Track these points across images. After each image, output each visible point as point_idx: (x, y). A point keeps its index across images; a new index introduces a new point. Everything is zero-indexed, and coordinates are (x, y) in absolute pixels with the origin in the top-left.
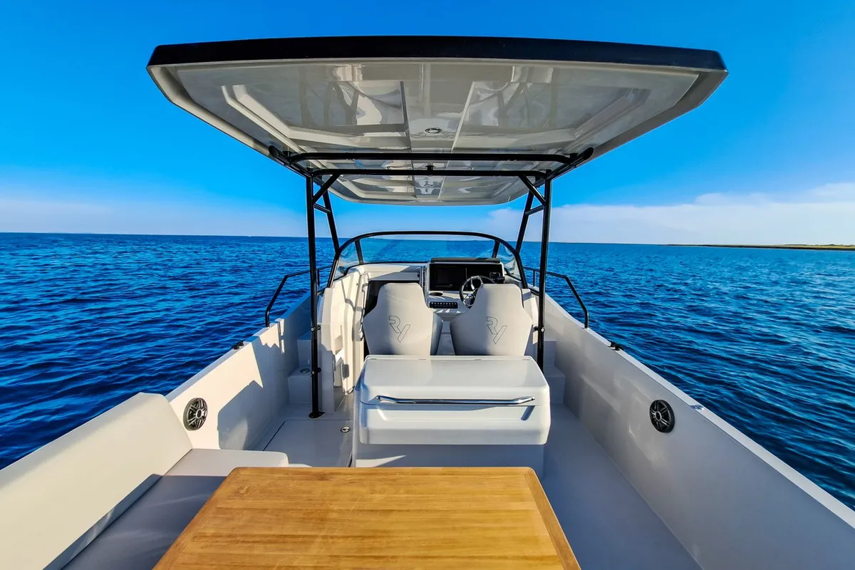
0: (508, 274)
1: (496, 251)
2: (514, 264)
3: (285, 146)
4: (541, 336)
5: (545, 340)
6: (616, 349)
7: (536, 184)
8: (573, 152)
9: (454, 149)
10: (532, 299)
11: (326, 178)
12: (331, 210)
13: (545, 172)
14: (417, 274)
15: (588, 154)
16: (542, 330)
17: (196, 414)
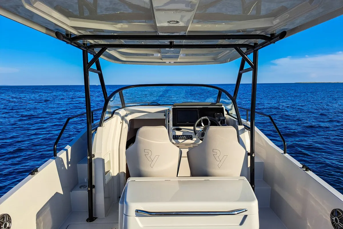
0: (228, 114)
1: (219, 96)
2: (232, 107)
3: (67, 31)
4: (252, 159)
5: (255, 161)
6: (306, 170)
7: (246, 52)
8: (273, 33)
9: (188, 31)
10: (245, 133)
11: (97, 50)
12: (101, 71)
13: (253, 45)
14: (164, 114)
15: (283, 35)
16: (253, 155)
17: (3, 226)
